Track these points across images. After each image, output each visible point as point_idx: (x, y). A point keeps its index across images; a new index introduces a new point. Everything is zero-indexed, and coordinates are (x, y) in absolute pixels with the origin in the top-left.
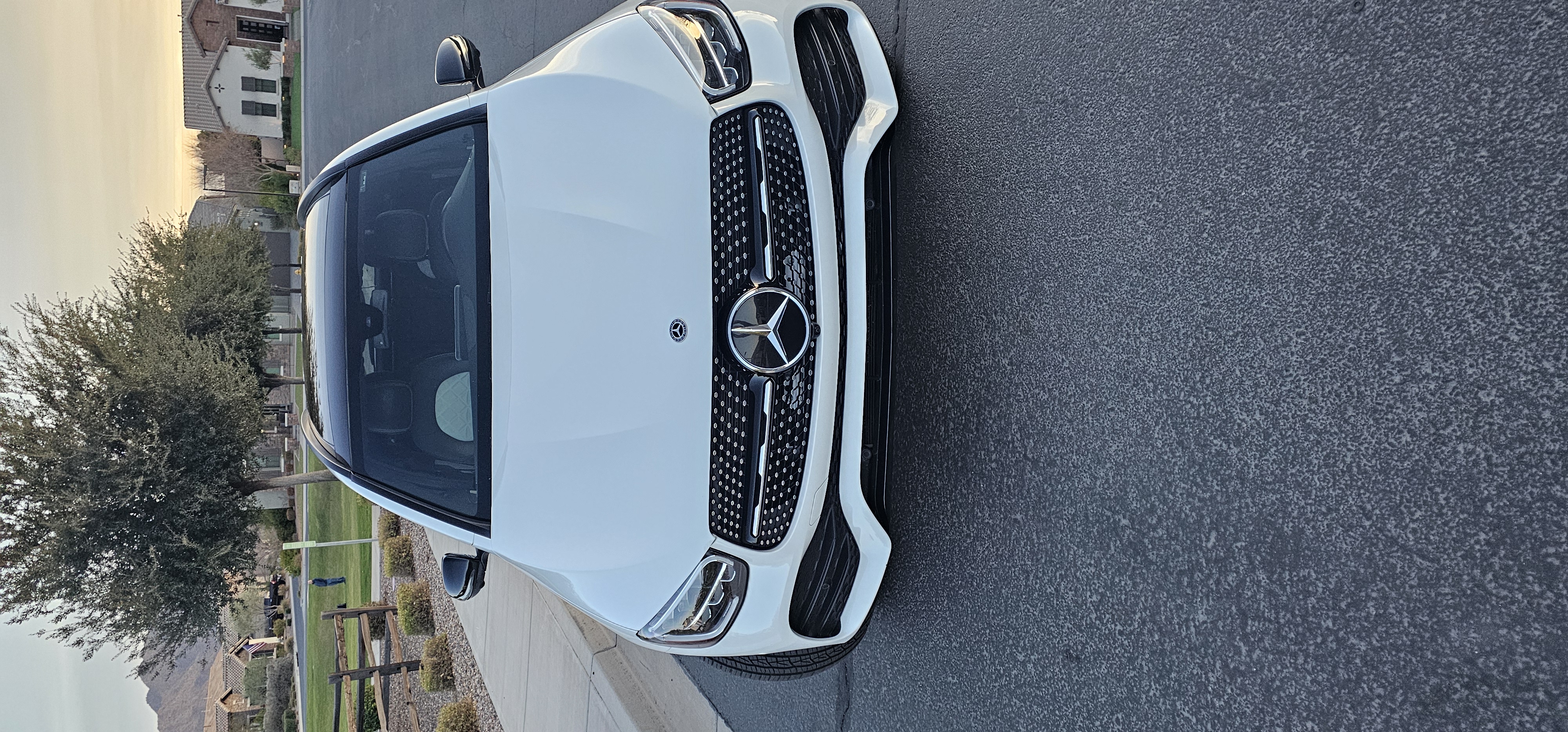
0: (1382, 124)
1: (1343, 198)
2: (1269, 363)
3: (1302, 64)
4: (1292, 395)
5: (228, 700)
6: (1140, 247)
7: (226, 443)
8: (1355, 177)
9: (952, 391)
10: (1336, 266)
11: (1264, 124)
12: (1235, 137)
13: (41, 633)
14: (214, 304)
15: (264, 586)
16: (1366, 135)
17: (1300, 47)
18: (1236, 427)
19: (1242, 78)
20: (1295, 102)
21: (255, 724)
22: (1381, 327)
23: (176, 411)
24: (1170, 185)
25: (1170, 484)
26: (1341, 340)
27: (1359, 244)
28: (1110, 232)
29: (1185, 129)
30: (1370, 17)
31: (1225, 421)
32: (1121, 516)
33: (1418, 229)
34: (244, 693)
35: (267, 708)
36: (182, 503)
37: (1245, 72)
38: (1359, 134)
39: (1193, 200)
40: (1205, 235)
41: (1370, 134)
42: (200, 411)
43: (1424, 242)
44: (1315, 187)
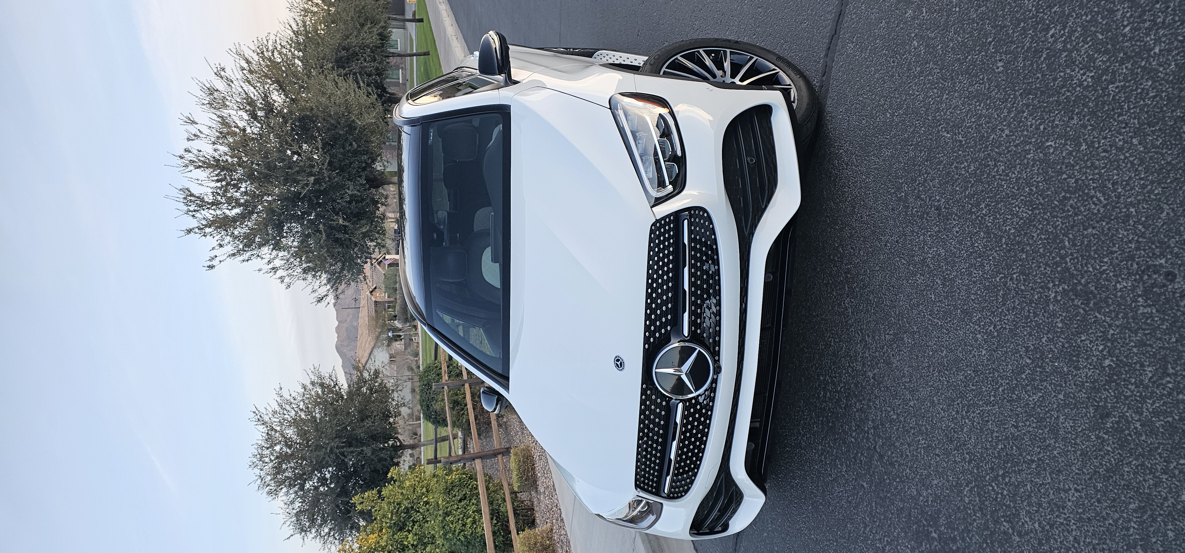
0: (1168, 379)
1: (1128, 414)
2: (1052, 496)
3: (1119, 294)
4: (1063, 527)
5: (374, 293)
6: (976, 354)
7: (364, 154)
8: (1140, 405)
9: (832, 372)
10: (1112, 459)
11: (1081, 321)
12: (1058, 318)
13: (260, 270)
14: (353, 40)
15: (393, 220)
16: (1155, 379)
17: (1120, 280)
18: (1020, 524)
19: (1072, 276)
20: (1108, 319)
21: (390, 310)
22: (1135, 523)
23: (332, 130)
24: (1005, 323)
25: (969, 531)
26: (1104, 513)
27: (1131, 455)
28: (957, 330)
29: (1023, 288)
30: (1178, 291)
31: (1013, 514)
32: (933, 530)
33: (1177, 472)
34: (383, 289)
35: (398, 301)
36: (338, 194)
37: (1075, 272)
38: (1150, 375)
39: (1019, 345)
40: (1023, 376)
41: (1157, 380)
42: (346, 131)
43: (1178, 484)
44: (1110, 393)
